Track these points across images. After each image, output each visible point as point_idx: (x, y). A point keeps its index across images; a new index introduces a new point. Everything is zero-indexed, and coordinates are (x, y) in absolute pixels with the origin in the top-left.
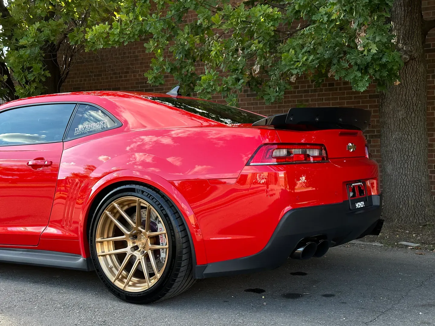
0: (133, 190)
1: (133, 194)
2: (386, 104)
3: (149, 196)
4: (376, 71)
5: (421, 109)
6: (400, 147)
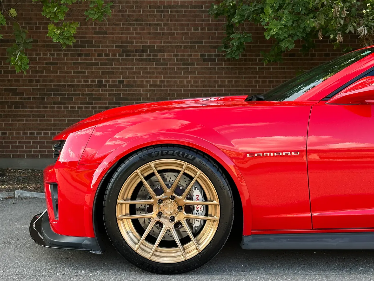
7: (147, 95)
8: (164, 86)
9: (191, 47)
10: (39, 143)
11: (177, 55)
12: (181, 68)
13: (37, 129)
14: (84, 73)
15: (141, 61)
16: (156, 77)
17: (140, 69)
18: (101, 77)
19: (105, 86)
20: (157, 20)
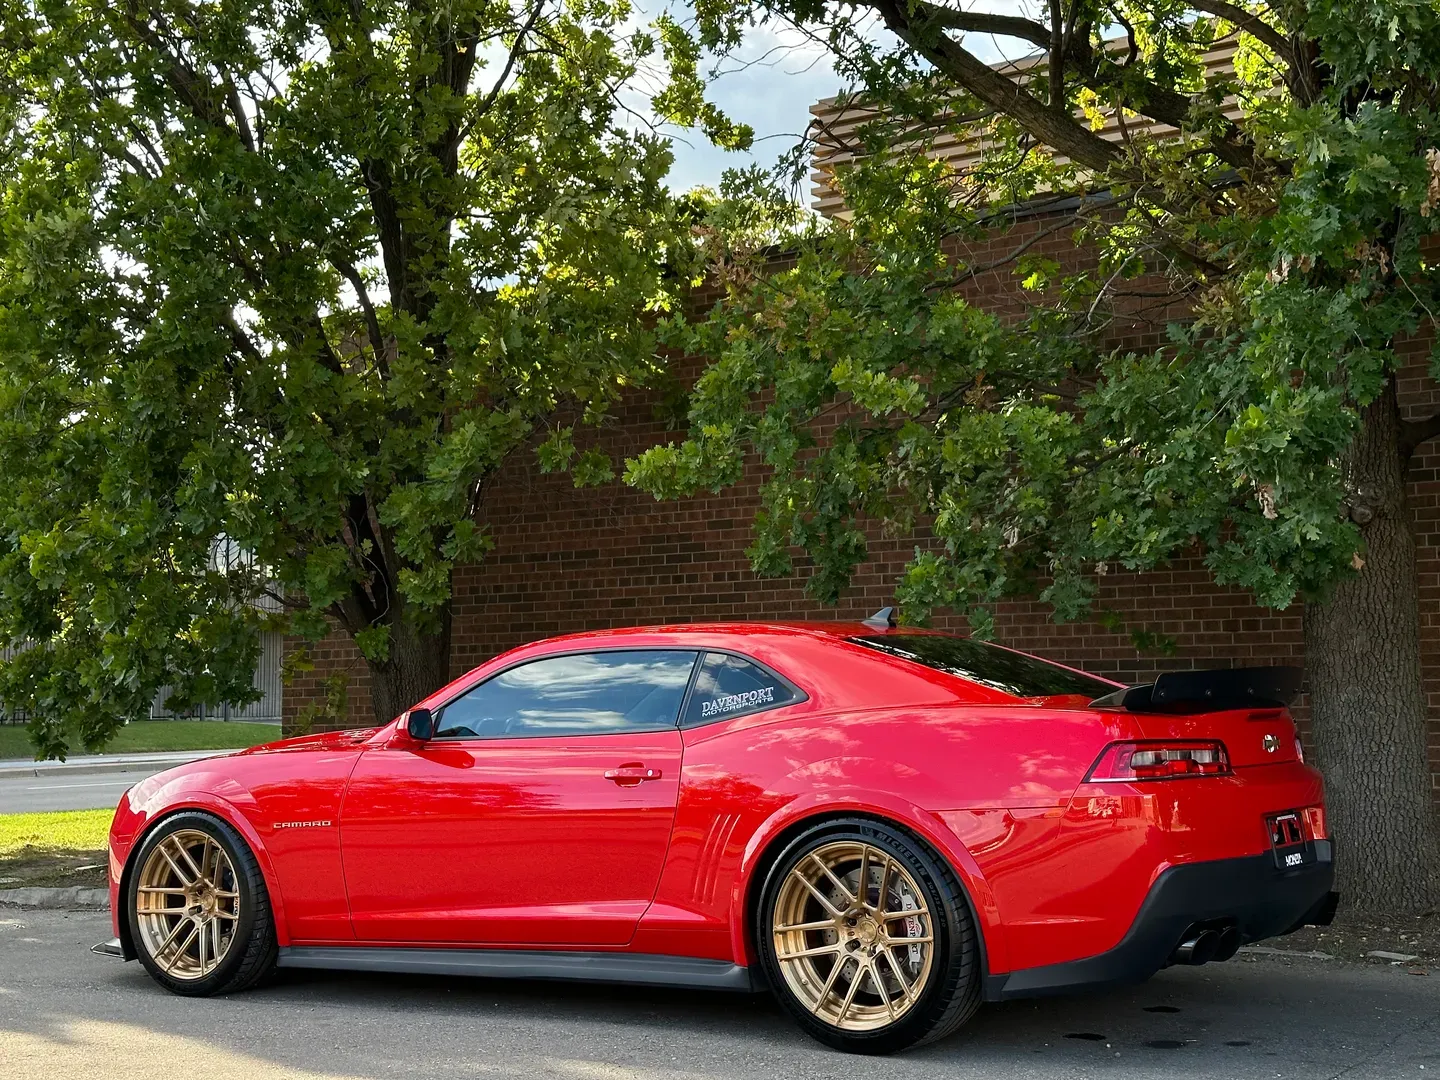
0: (855, 829)
1: (854, 836)
2: (1320, 617)
3: (889, 841)
4: (1306, 564)
5: (1405, 631)
6: (1361, 723)
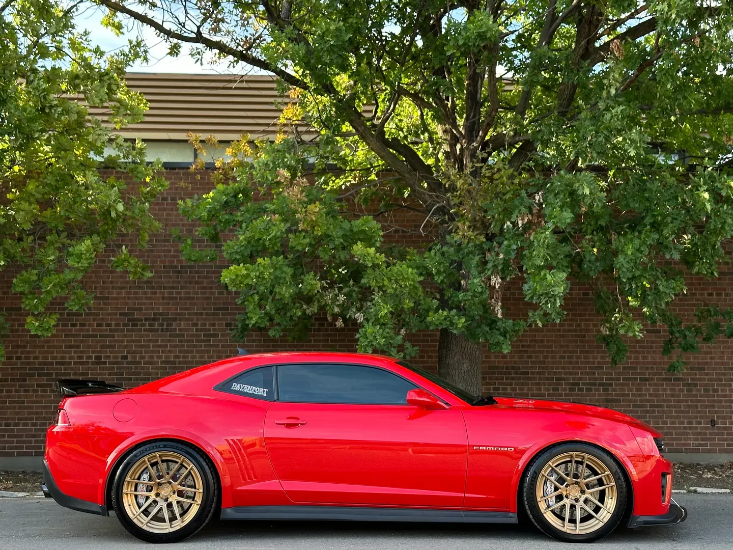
7: (157, 374)
8: (180, 363)
9: (214, 314)
10: (15, 436)
11: (196, 325)
12: (201, 340)
13: (14, 419)
14: (78, 347)
15: (151, 332)
16: (170, 351)
17: (149, 341)
18: (99, 352)
19: (105, 363)
20: (173, 282)
